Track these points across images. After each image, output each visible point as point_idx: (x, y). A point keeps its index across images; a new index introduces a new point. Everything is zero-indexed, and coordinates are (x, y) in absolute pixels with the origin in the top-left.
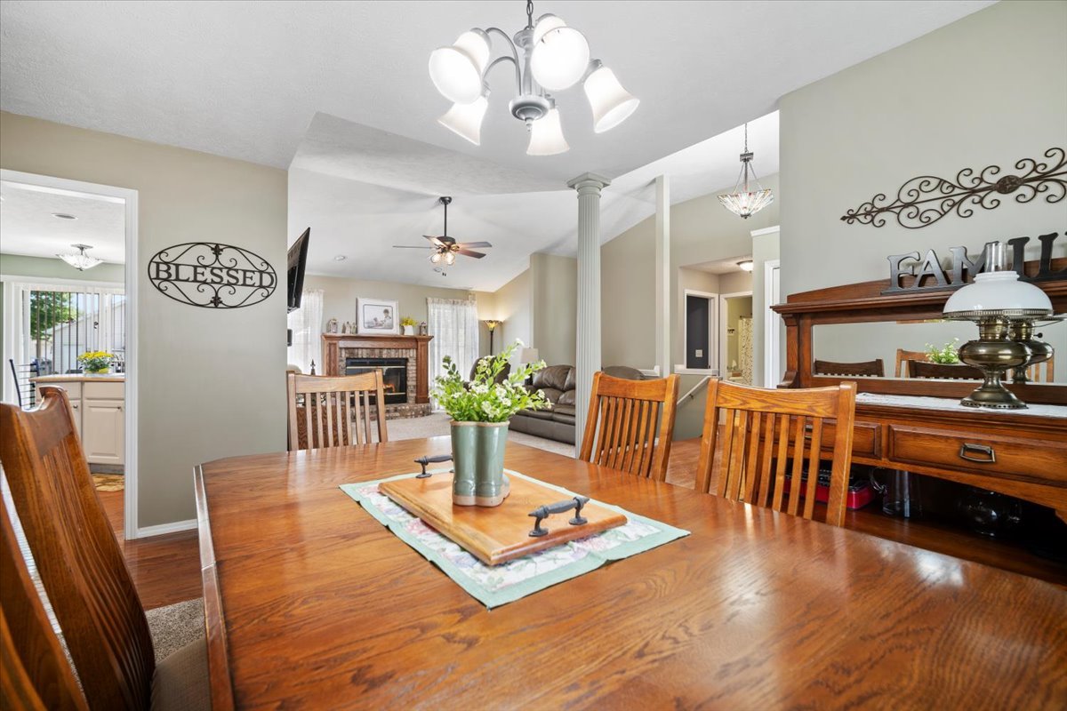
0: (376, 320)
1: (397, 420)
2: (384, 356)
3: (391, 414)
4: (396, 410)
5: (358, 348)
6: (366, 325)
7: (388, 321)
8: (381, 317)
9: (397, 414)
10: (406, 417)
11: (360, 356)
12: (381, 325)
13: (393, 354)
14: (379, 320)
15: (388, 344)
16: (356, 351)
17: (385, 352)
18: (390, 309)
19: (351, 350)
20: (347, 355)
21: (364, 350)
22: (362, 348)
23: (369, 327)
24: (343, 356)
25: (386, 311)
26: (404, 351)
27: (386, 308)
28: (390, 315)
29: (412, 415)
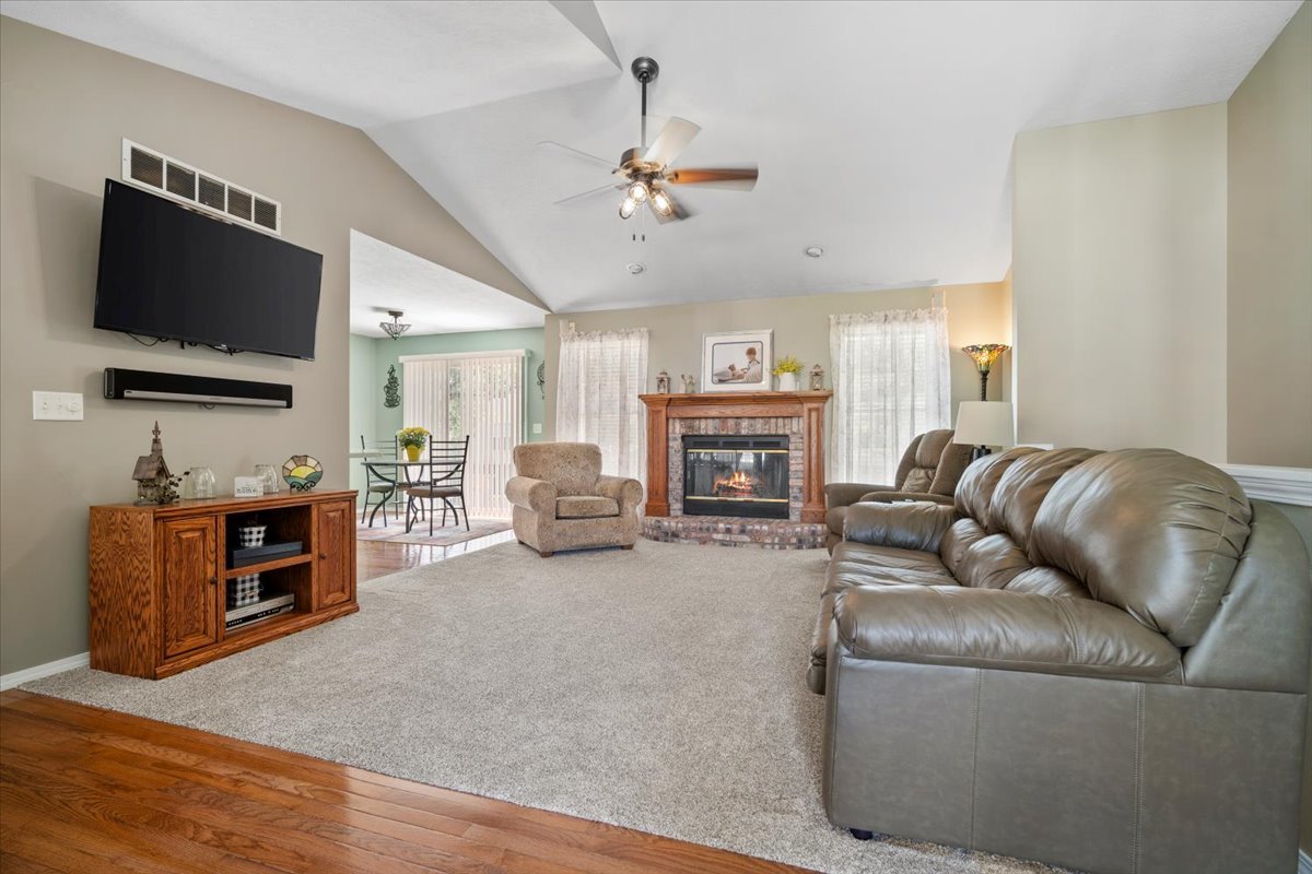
0: (732, 368)
1: (744, 550)
2: (743, 432)
3: (734, 537)
4: (743, 531)
5: (700, 418)
6: (716, 379)
7: (755, 369)
8: (742, 362)
9: (746, 538)
10: (763, 545)
11: (703, 432)
12: (740, 377)
13: (760, 428)
14: (738, 368)
15: (750, 410)
16: (697, 422)
17: (745, 423)
18: (757, 347)
19: (689, 421)
20: (683, 431)
21: (710, 421)
22: (706, 418)
23: (721, 381)
24: (677, 431)
25: (751, 352)
26: (780, 421)
27: (751, 345)
28: (758, 357)
29: (773, 544)
